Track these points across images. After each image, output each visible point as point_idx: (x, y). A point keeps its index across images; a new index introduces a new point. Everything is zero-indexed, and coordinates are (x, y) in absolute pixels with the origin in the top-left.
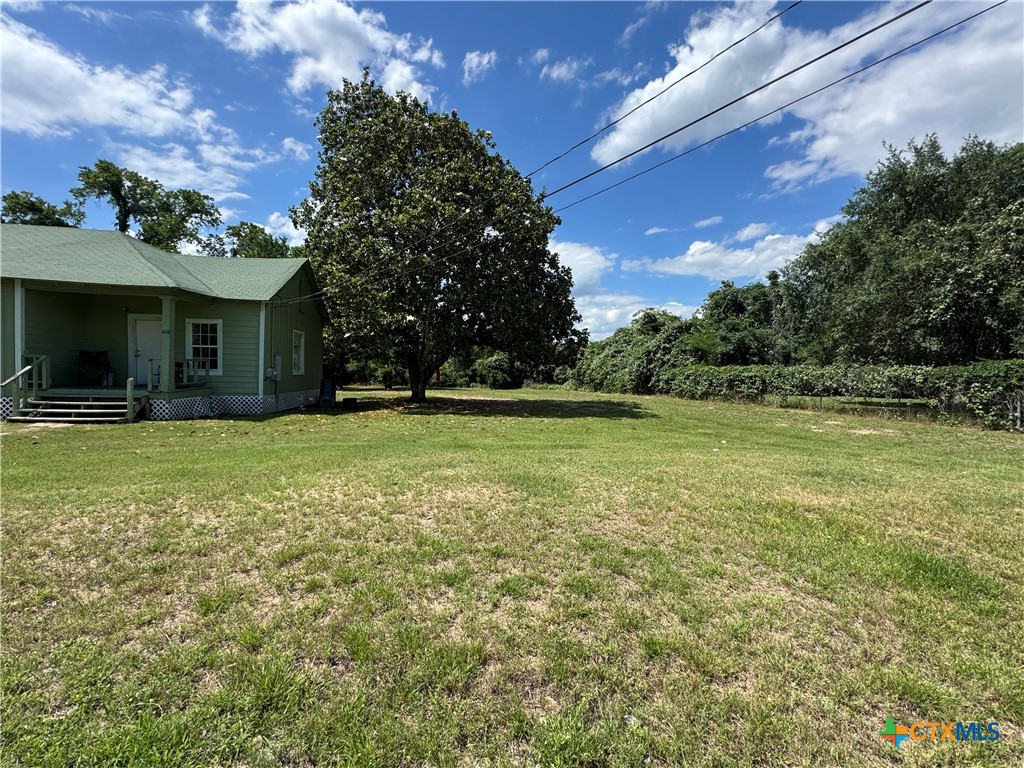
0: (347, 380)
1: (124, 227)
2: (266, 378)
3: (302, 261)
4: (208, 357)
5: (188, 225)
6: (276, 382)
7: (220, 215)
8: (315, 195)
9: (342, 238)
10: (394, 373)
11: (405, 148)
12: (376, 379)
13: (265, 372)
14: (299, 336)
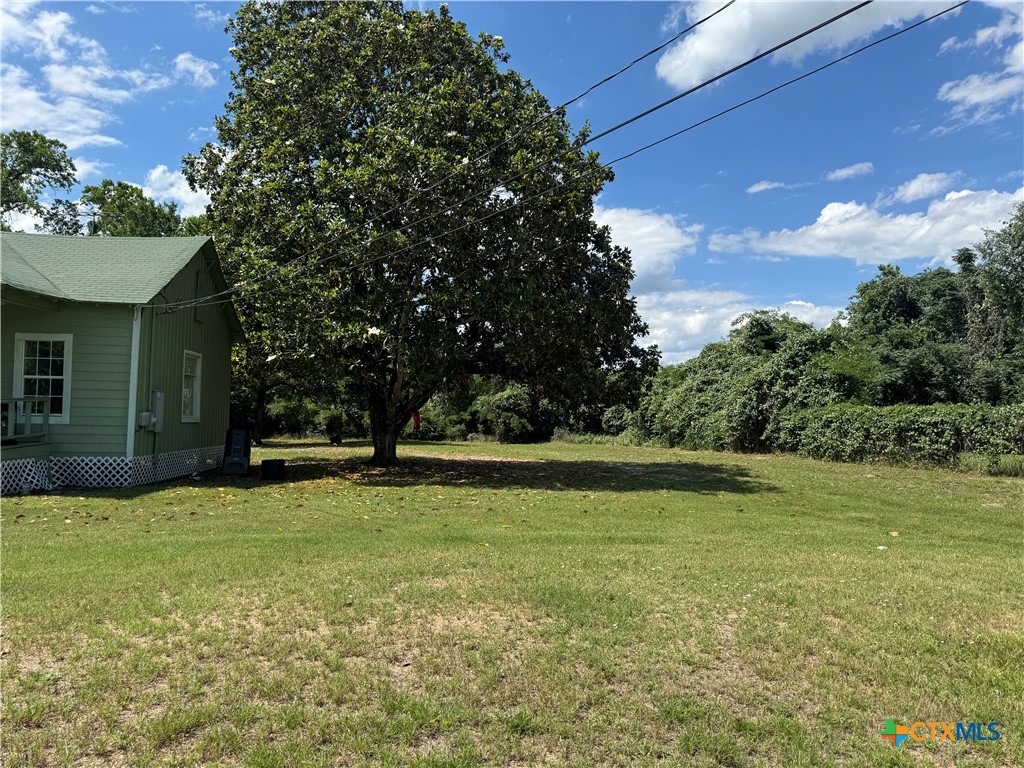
0: (268, 429)
2: (139, 428)
3: (200, 240)
4: (49, 394)
5: (25, 186)
6: (155, 434)
7: (74, 169)
8: (224, 138)
9: (265, 204)
10: (345, 417)
11: (367, 64)
12: (315, 428)
13: (138, 418)
14: (193, 360)
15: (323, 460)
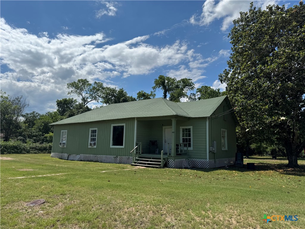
0: (250, 153)
1: (165, 96)
2: (210, 152)
3: (225, 97)
4: (187, 142)
5: (184, 91)
6: (214, 153)
7: (194, 85)
8: (230, 67)
9: (242, 83)
10: (277, 149)
11: (273, 31)
12: (267, 153)
13: (209, 149)
14: (225, 132)
15: (269, 164)
